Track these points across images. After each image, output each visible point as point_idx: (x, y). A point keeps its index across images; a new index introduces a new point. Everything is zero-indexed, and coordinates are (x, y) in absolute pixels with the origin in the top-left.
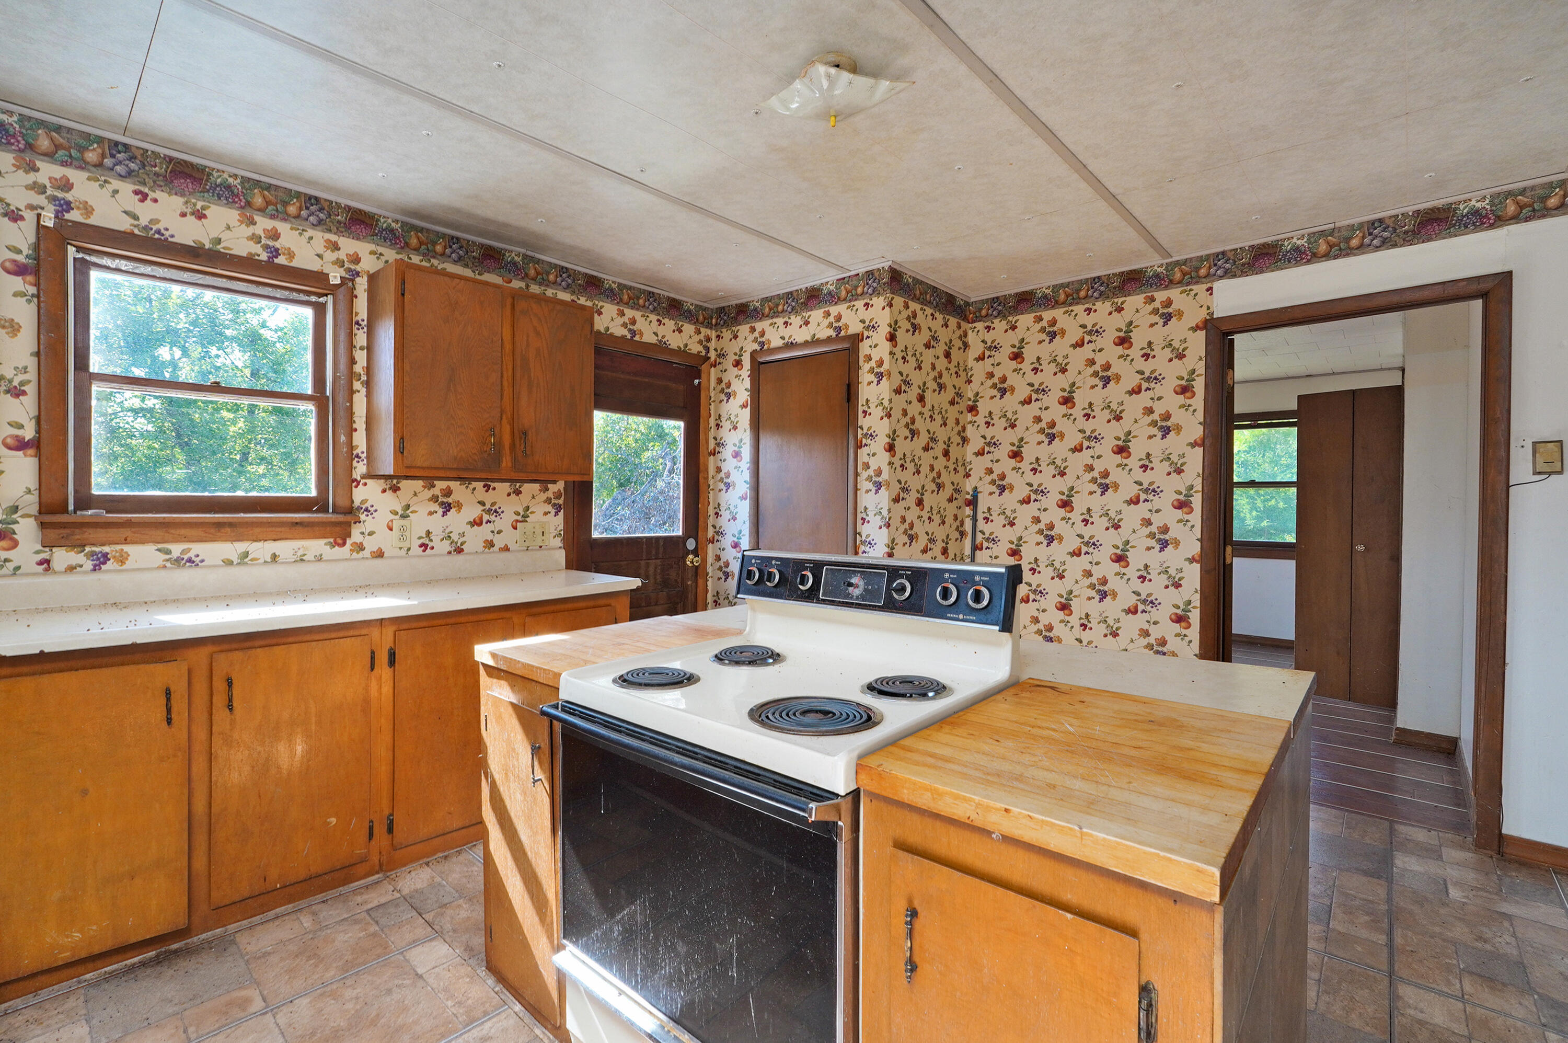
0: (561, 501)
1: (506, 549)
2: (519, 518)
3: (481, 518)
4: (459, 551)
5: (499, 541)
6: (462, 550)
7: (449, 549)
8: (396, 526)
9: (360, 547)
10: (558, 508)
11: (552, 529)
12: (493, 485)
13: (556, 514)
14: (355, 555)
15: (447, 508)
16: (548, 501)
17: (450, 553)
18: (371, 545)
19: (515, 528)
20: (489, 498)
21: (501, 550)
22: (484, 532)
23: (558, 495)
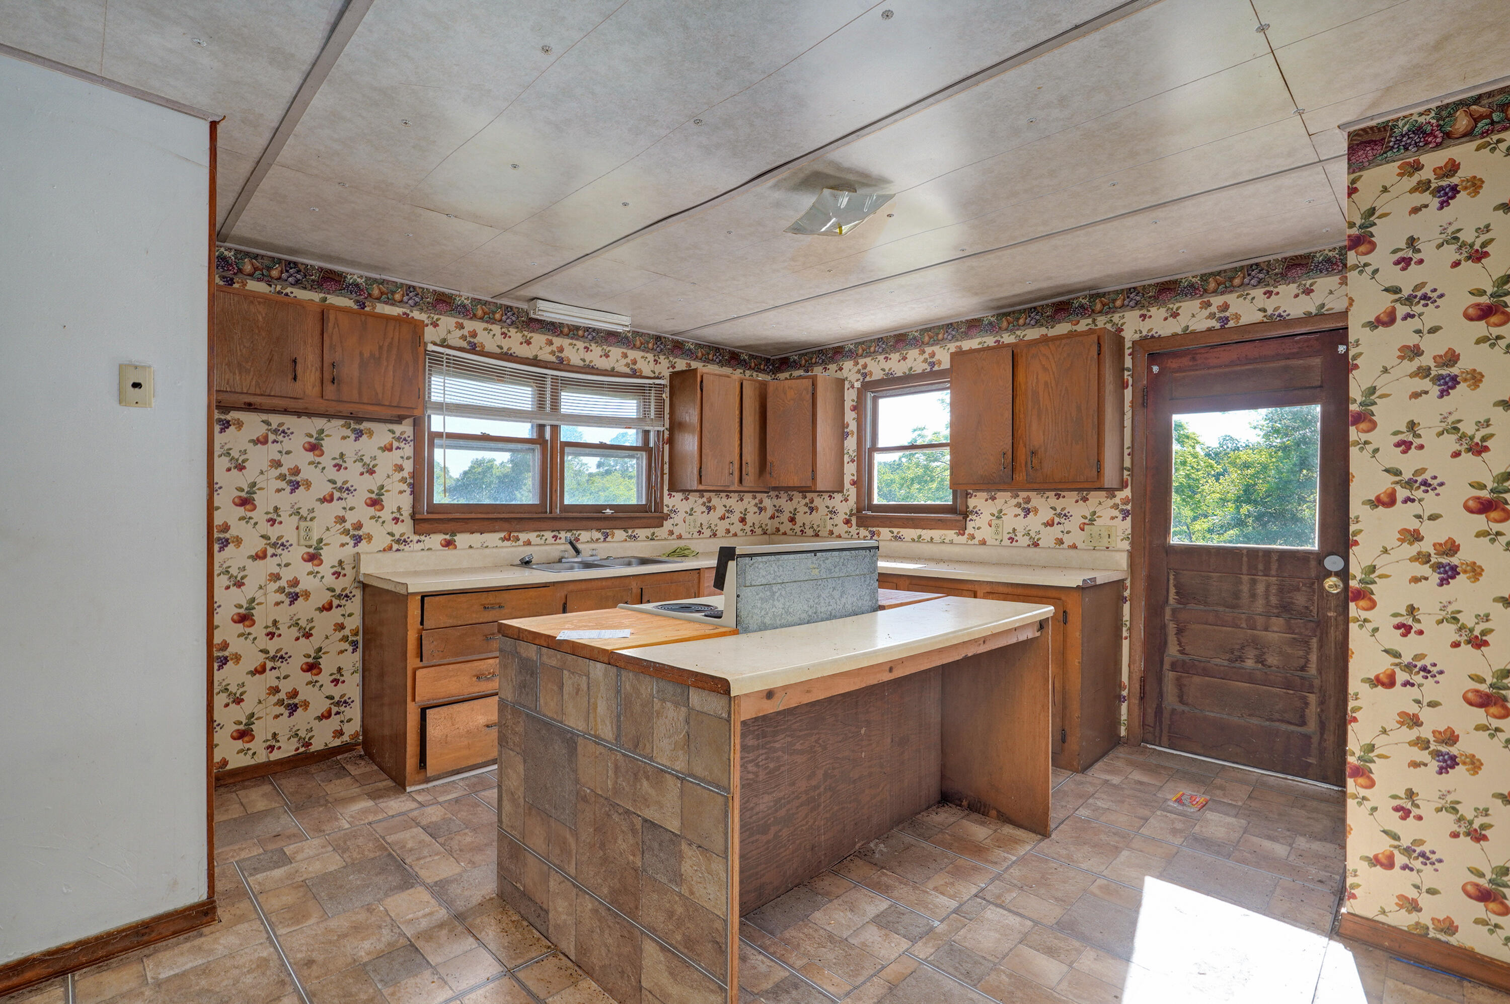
0: (1129, 507)
1: (1074, 547)
2: (1086, 521)
3: (1053, 521)
4: (1036, 545)
5: (1068, 540)
6: (1038, 545)
7: (1029, 543)
8: (993, 523)
9: (972, 537)
10: (1126, 514)
11: (1120, 533)
12: (1063, 494)
13: (1124, 519)
14: (970, 542)
15: (1027, 512)
16: (1116, 506)
17: (1029, 546)
18: (979, 536)
19: (1083, 530)
20: (1059, 504)
21: (1070, 547)
22: (1056, 531)
23: (1125, 501)
